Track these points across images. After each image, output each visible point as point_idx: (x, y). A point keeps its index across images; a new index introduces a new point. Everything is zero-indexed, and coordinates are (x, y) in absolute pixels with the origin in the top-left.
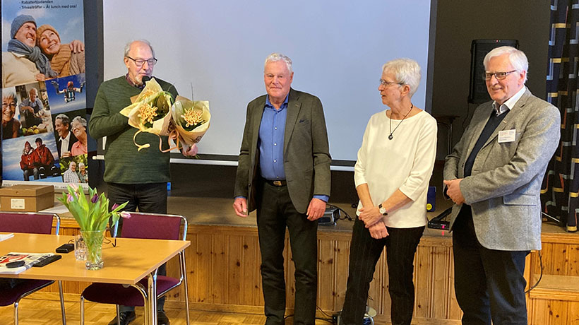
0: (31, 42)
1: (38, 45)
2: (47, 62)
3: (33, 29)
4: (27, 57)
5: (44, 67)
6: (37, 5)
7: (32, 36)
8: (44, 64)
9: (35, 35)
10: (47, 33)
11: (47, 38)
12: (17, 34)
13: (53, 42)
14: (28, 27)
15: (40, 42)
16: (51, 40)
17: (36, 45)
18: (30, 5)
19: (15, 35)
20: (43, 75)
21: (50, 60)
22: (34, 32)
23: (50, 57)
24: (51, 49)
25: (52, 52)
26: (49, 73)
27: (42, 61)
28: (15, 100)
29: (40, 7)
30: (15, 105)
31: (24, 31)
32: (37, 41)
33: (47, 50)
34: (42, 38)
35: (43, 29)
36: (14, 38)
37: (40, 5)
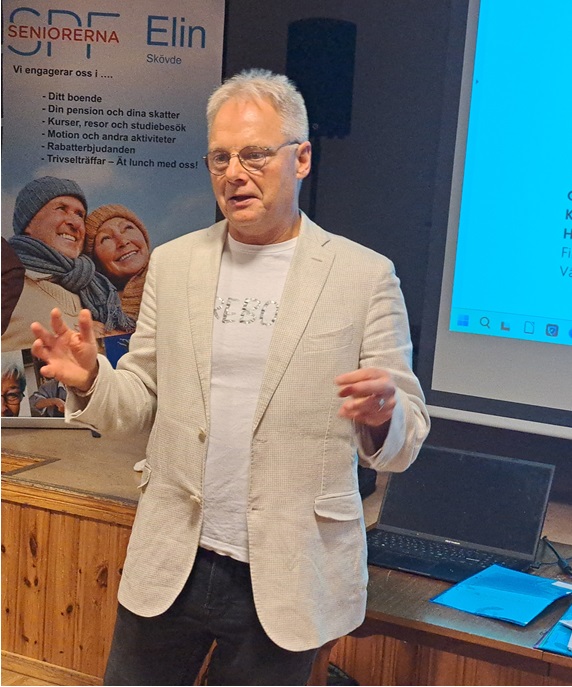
0: (70, 244)
1: (89, 250)
2: (112, 293)
3: (78, 212)
4: (58, 280)
5: (104, 307)
6: (90, 155)
7: (74, 229)
8: (102, 297)
9: (82, 228)
10: (115, 225)
11: (113, 236)
12: (33, 223)
13: (131, 247)
14: (64, 207)
15: (94, 245)
16: (125, 242)
17: (84, 252)
18: (71, 154)
19: (27, 224)
20: (100, 325)
21: (120, 287)
22: (78, 221)
23: (121, 281)
24: (123, 263)
25: (126, 269)
26: (115, 320)
27: (100, 291)
28: (20, 384)
29: (101, 162)
30: (19, 395)
31: (52, 215)
32: (85, 242)
33: (113, 264)
34: (102, 235)
35: (105, 215)
36: (23, 232)
37: (100, 156)
